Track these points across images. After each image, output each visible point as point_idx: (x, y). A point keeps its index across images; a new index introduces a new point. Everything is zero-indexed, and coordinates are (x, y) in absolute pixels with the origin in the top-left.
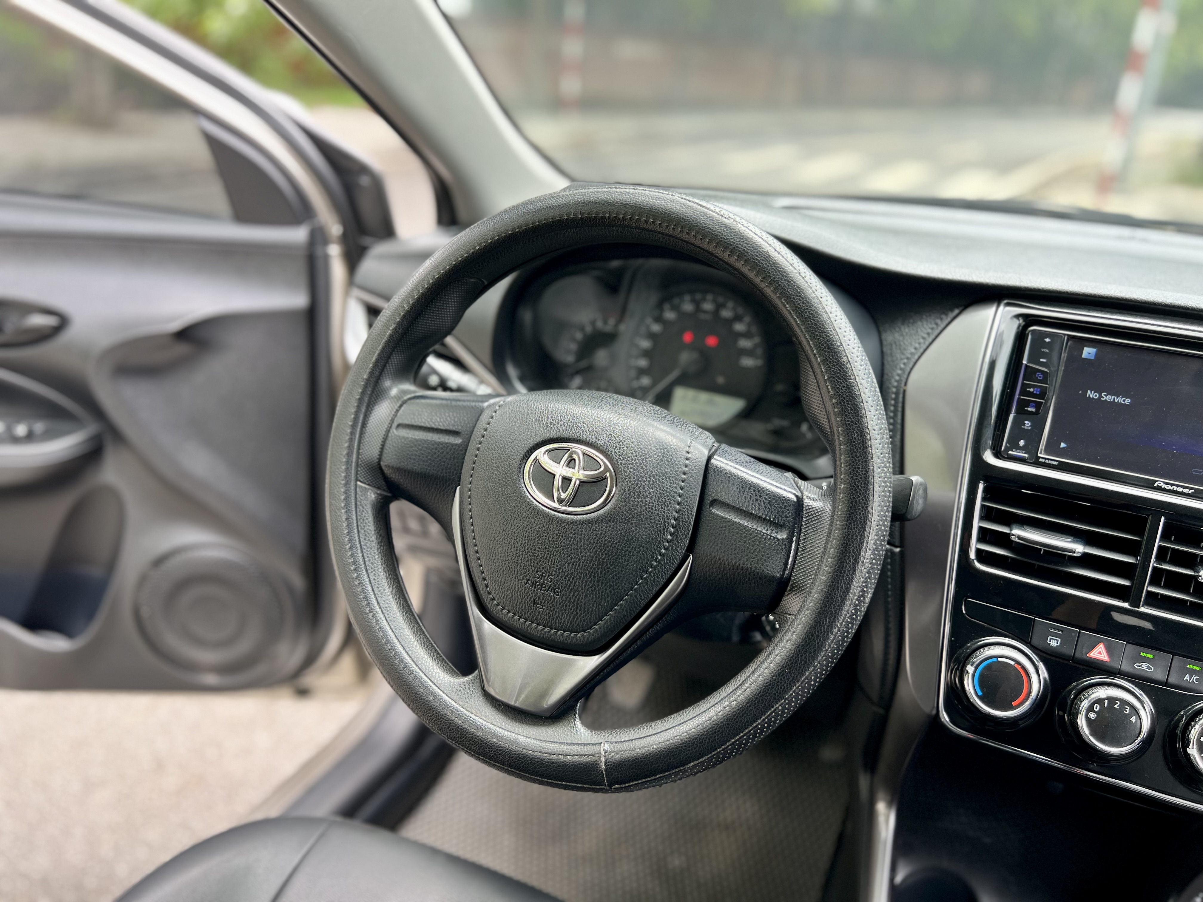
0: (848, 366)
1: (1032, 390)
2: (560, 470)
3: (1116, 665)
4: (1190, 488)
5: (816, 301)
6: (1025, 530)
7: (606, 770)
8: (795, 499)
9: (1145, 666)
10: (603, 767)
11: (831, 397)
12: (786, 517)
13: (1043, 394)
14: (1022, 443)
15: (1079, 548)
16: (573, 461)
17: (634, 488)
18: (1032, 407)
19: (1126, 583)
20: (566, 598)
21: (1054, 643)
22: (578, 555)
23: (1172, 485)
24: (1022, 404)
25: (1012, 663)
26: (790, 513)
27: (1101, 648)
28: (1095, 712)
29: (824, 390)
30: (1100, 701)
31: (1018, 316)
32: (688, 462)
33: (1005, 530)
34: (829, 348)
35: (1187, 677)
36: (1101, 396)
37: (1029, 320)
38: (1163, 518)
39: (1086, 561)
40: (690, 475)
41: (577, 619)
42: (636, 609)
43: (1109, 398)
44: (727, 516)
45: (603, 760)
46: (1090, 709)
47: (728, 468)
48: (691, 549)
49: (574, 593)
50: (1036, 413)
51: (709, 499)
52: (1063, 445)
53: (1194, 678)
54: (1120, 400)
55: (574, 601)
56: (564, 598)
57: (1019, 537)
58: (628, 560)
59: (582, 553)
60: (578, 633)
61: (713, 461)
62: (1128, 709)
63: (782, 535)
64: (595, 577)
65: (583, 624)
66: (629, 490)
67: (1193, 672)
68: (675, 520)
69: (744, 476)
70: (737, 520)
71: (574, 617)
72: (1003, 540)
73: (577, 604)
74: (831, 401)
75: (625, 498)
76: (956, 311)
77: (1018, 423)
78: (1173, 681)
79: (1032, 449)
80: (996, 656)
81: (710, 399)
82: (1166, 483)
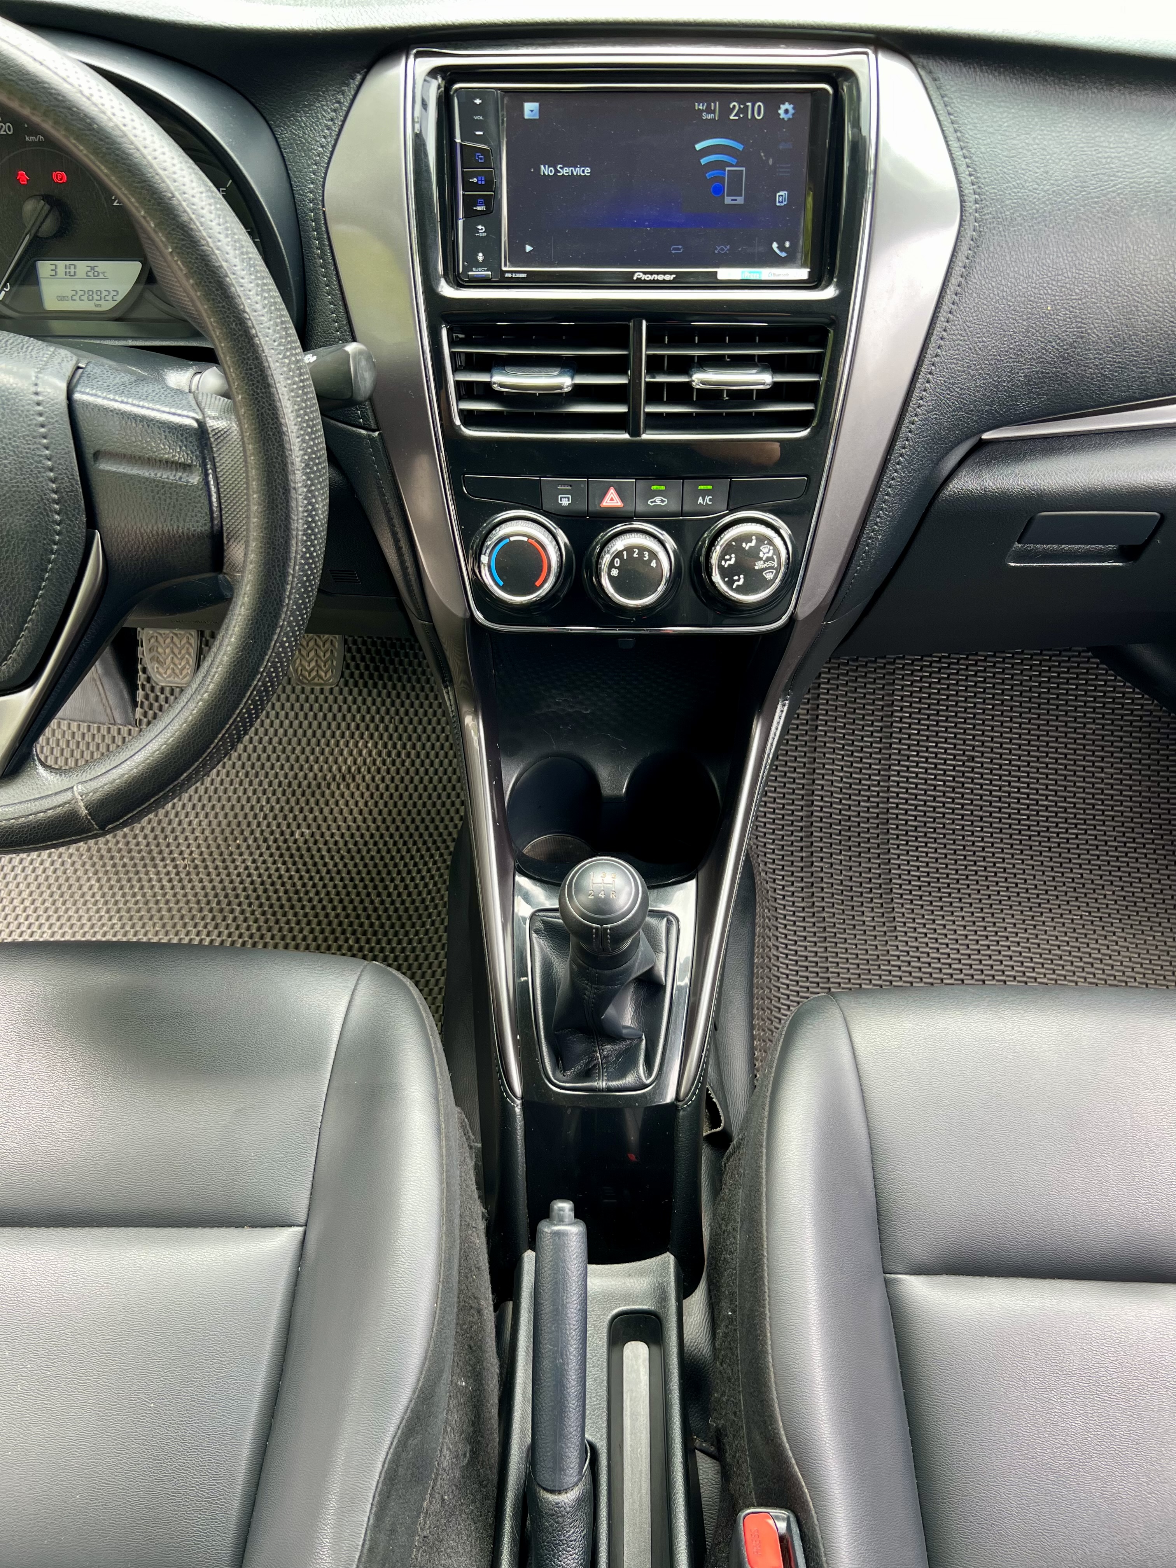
1: (475, 180)
3: (630, 508)
4: (671, 273)
6: (507, 374)
7: (90, 814)
8: (195, 425)
9: (658, 500)
10: (85, 812)
12: (192, 452)
13: (490, 183)
14: (480, 257)
15: (567, 380)
18: (481, 204)
19: (622, 409)
21: (565, 502)
23: (652, 273)
24: (469, 202)
25: (525, 539)
26: (194, 443)
27: (612, 493)
28: (616, 568)
30: (619, 555)
31: (434, 73)
32: (40, 408)
33: (486, 378)
35: (700, 500)
36: (557, 171)
38: (644, 323)
39: (581, 393)
40: (50, 427)
42: (53, 619)
43: (566, 171)
44: (121, 470)
45: (82, 804)
46: (611, 565)
47: (100, 403)
48: (92, 525)
50: (488, 212)
51: (89, 452)
52: (528, 248)
53: (707, 498)
54: (578, 171)
57: (501, 385)
61: (77, 396)
62: (646, 554)
63: (195, 479)
67: (704, 493)
68: (56, 493)
69: (124, 407)
70: (134, 472)
72: (486, 392)
74: (189, 282)
76: (359, 78)
77: (469, 231)
78: (687, 508)
79: (493, 261)
80: (508, 536)
81: (92, 268)
82: (645, 273)
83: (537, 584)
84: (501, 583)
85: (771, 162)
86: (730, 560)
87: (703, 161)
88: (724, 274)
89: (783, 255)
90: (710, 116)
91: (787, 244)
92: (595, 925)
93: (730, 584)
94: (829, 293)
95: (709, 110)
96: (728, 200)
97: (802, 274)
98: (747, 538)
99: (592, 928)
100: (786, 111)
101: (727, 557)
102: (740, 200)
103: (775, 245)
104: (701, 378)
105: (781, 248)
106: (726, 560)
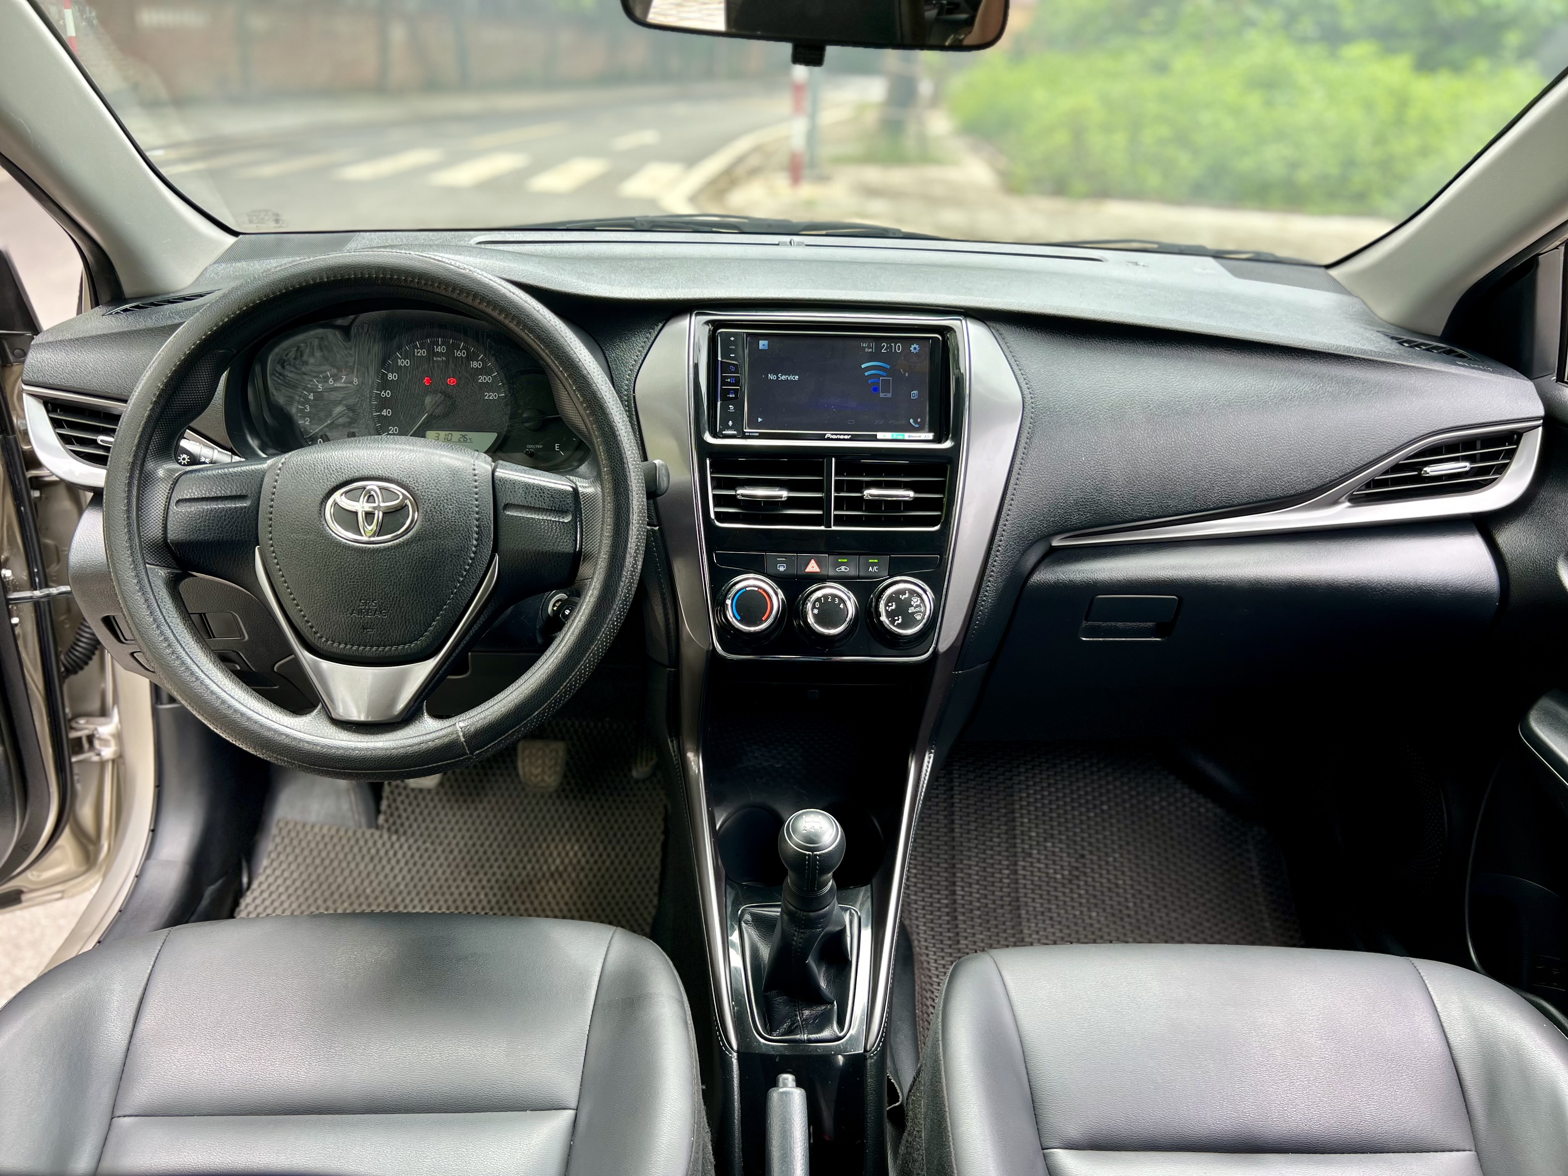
0: (589, 376)
1: (729, 380)
2: (361, 506)
3: (824, 573)
4: (848, 435)
5: (552, 328)
6: (746, 489)
7: (465, 741)
8: (571, 489)
9: (843, 568)
10: (463, 740)
11: (582, 403)
12: (568, 504)
13: (737, 382)
14: (730, 423)
15: (784, 494)
16: (372, 497)
17: (435, 508)
18: (732, 393)
19: (820, 512)
20: (394, 616)
21: (782, 569)
22: (397, 576)
23: (836, 435)
24: (725, 393)
25: (756, 589)
26: (570, 500)
27: (813, 563)
28: (816, 608)
29: (575, 399)
30: (819, 599)
31: (707, 323)
32: (476, 478)
33: (732, 493)
34: (571, 365)
35: (871, 569)
36: (778, 377)
37: (716, 325)
38: (833, 459)
39: (791, 503)
40: (481, 488)
41: (408, 631)
42: (459, 608)
43: (784, 378)
44: (520, 515)
45: (461, 734)
46: (814, 607)
47: (512, 477)
48: (495, 549)
49: (401, 609)
50: (736, 398)
51: (501, 505)
52: (760, 420)
53: (875, 568)
54: (791, 378)
55: (402, 617)
56: (392, 617)
57: (743, 495)
58: (444, 570)
59: (399, 573)
60: (412, 643)
61: (496, 474)
62: (837, 600)
63: (567, 519)
64: (417, 591)
65: (414, 634)
66: (431, 510)
67: (873, 564)
68: (477, 527)
69: (527, 480)
70: (529, 516)
71: (404, 631)
72: (731, 501)
73: (405, 618)
74: (582, 406)
75: (428, 518)
76: (661, 325)
77: (724, 408)
78: (862, 574)
79: (738, 426)
80: (745, 587)
81: (463, 436)
82: (832, 434)
83: (764, 619)
84: (739, 618)
85: (907, 375)
86: (892, 606)
87: (866, 374)
88: (880, 435)
89: (917, 426)
90: (870, 350)
91: (919, 420)
92: (807, 853)
93: (893, 622)
94: (948, 444)
95: (869, 347)
96: (882, 395)
97: (930, 436)
98: (903, 592)
99: (805, 854)
100: (915, 348)
101: (890, 604)
102: (889, 395)
103: (911, 421)
104: (870, 493)
105: (916, 422)
106: (889, 606)
